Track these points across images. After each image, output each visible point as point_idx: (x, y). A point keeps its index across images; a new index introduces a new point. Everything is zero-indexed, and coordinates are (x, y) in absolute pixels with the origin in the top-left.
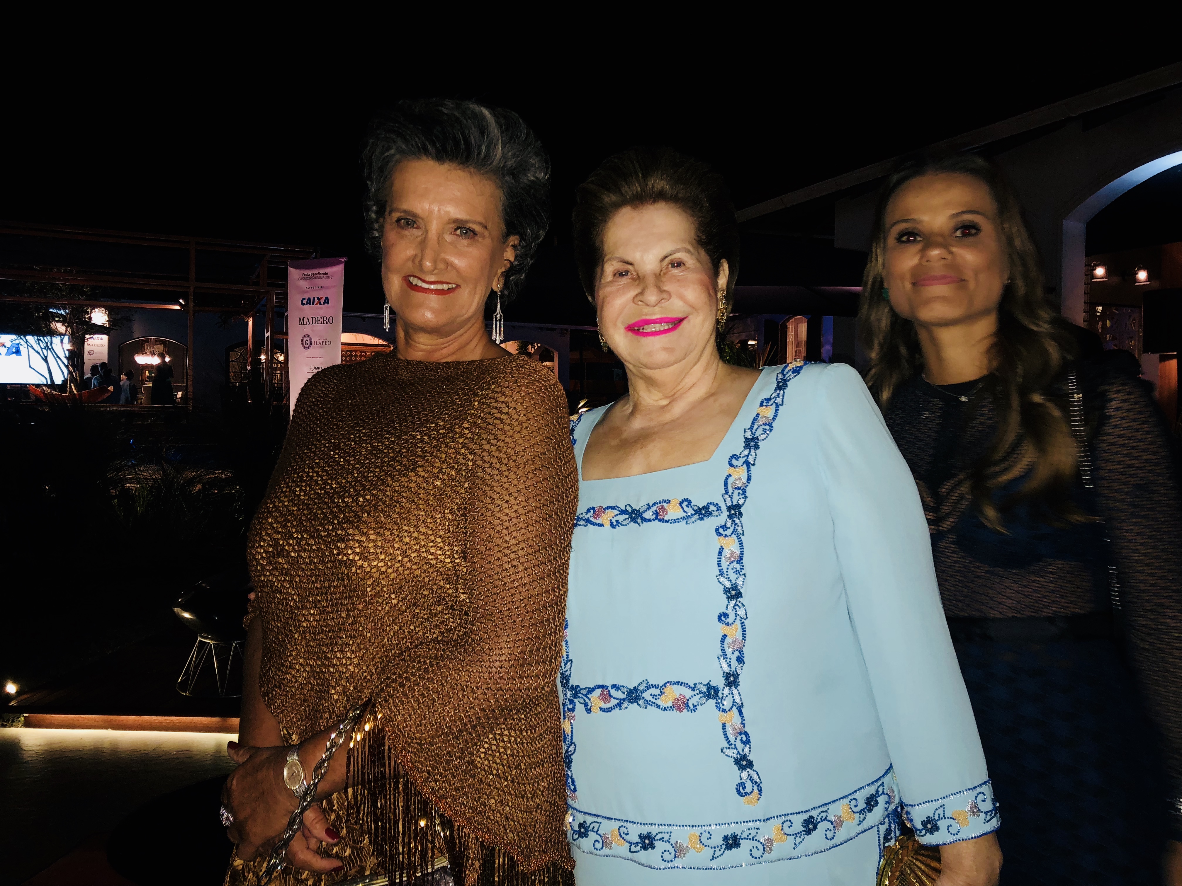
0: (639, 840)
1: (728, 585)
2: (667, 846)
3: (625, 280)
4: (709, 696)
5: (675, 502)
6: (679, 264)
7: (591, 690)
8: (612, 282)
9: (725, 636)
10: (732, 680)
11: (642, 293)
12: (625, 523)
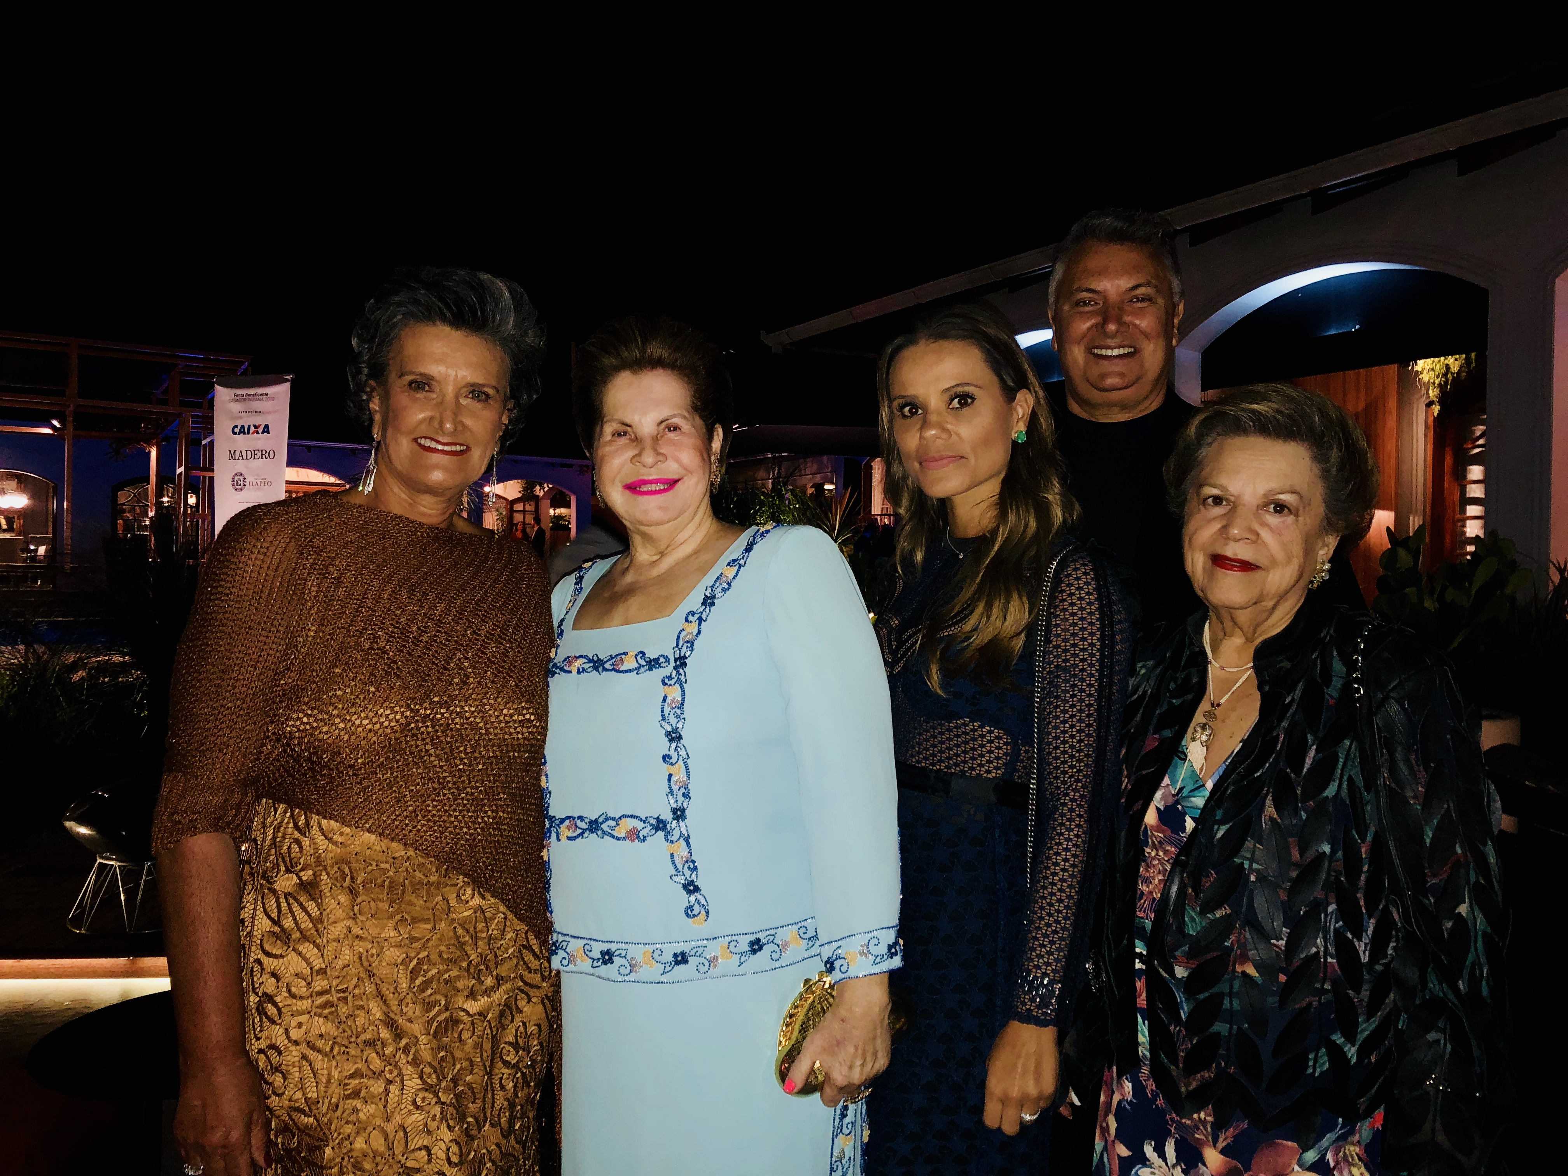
0: (600, 956)
1: (669, 729)
2: (623, 961)
3: (623, 441)
4: (657, 828)
5: (632, 654)
6: (676, 428)
7: (562, 821)
8: (610, 441)
9: (670, 776)
10: (679, 814)
11: (639, 455)
12: (589, 670)
